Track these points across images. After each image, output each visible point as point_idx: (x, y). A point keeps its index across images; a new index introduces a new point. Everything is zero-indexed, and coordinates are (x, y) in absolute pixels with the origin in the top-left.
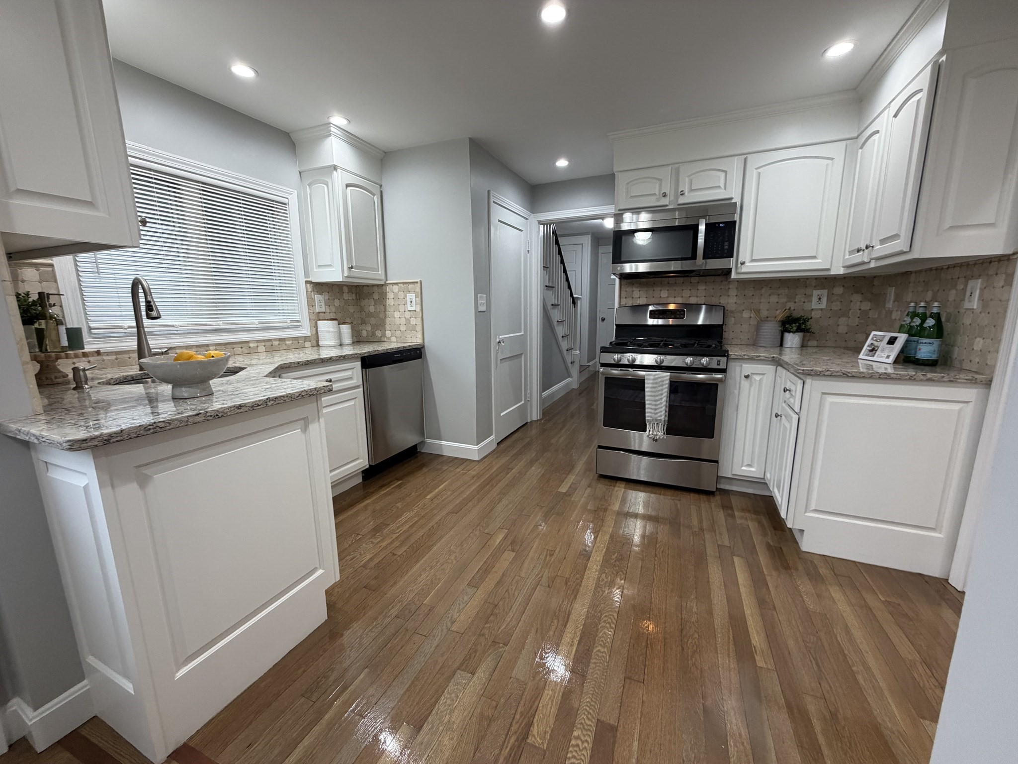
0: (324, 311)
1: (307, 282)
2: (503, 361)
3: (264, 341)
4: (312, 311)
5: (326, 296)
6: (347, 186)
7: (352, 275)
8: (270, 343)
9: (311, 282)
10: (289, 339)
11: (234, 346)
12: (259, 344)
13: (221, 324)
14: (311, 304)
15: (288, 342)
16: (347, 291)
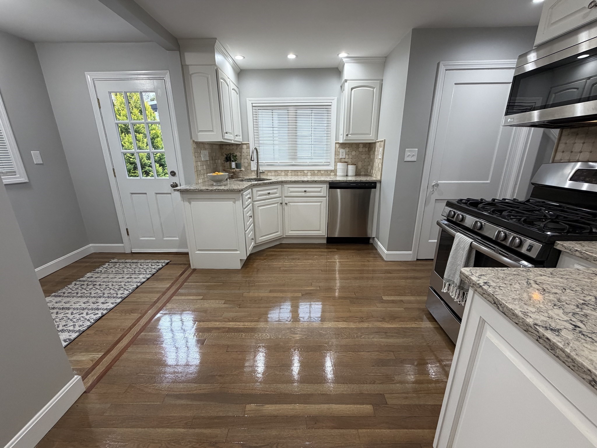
0: (344, 158)
1: (336, 143)
2: (437, 201)
3: (311, 171)
4: (337, 158)
5: (347, 150)
6: (352, 89)
7: (348, 138)
8: (314, 172)
9: (338, 143)
10: (323, 171)
11: (298, 172)
12: (308, 172)
13: (293, 162)
14: (337, 153)
15: (322, 172)
16: (362, 146)
